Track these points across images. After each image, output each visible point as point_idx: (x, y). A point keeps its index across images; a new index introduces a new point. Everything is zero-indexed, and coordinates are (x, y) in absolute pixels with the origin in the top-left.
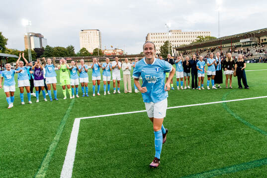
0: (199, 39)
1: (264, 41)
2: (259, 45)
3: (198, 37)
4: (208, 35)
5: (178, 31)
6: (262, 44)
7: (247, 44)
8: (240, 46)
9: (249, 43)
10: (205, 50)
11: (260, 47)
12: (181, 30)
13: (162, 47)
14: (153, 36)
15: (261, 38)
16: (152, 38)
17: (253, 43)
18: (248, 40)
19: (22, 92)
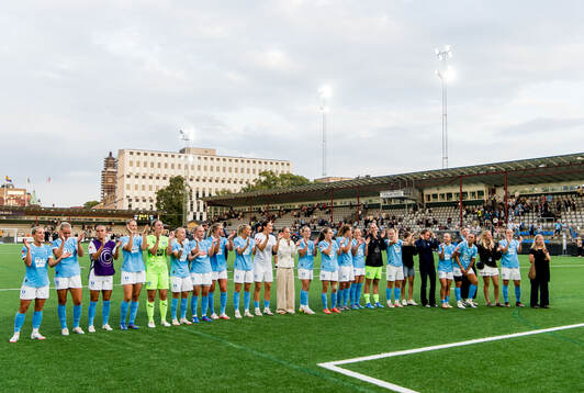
0: (263, 179)
1: (432, 200)
2: (422, 207)
3: (264, 174)
4: (286, 170)
5: (207, 154)
6: (429, 205)
7: (393, 203)
8: (377, 206)
9: (398, 202)
10: (288, 211)
11: (423, 212)
12: (214, 150)
13: (161, 194)
14: (136, 158)
15: (426, 192)
16: (131, 163)
17: (410, 202)
18: (401, 193)
19: (62, 301)
